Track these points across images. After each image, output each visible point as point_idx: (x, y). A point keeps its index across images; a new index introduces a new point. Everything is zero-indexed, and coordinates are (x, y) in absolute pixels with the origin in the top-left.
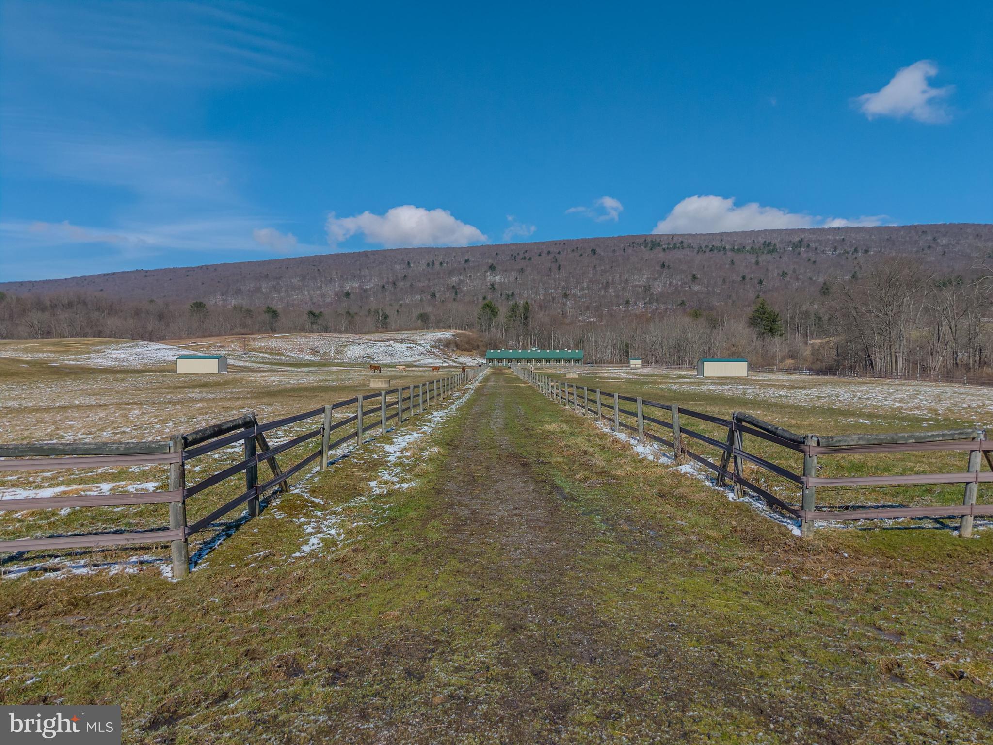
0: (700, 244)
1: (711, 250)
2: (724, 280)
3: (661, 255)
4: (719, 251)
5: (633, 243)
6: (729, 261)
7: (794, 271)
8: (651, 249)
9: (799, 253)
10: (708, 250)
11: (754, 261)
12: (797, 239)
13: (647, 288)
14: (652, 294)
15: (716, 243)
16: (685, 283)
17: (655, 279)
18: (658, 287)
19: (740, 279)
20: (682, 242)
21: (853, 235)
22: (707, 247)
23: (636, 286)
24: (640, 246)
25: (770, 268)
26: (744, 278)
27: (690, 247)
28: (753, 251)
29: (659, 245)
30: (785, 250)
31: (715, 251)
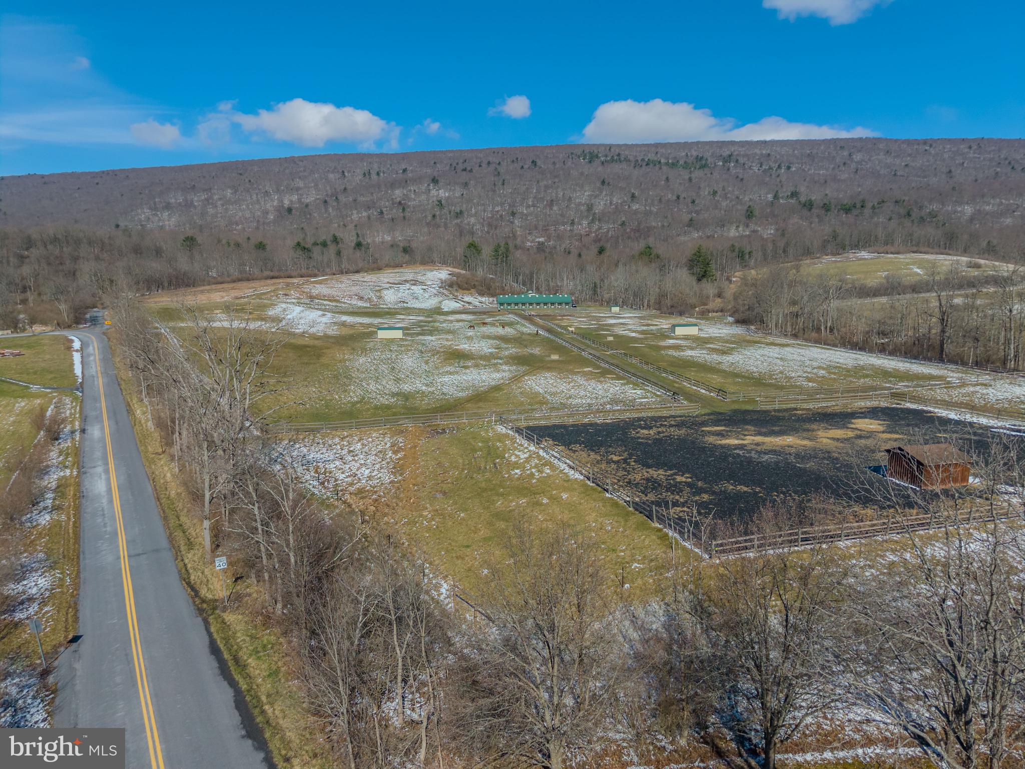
0: (636, 156)
1: (647, 164)
2: (660, 199)
3: (600, 169)
4: (655, 165)
5: (572, 153)
6: (664, 178)
7: (724, 189)
8: (590, 162)
9: (728, 169)
10: (644, 164)
11: (687, 177)
12: (726, 153)
13: (590, 208)
14: (595, 214)
15: (651, 156)
16: (624, 201)
17: (596, 197)
18: (600, 206)
19: (675, 198)
20: (619, 155)
21: (778, 149)
22: (643, 160)
23: (580, 204)
24: (579, 157)
25: (702, 186)
26: (678, 197)
27: (627, 160)
28: (686, 166)
29: (597, 157)
30: (715, 165)
31: (651, 165)
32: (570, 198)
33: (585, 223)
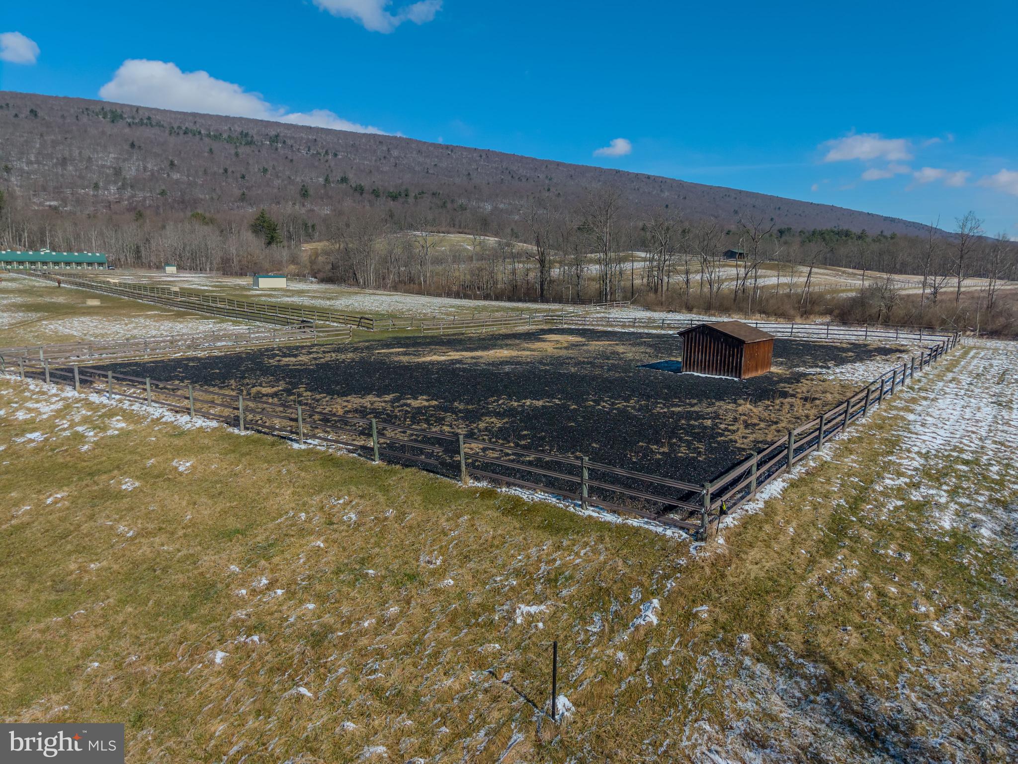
0: (170, 123)
1: (185, 133)
2: (205, 170)
3: (127, 130)
4: (194, 135)
5: (87, 109)
6: (207, 149)
7: (274, 168)
8: (113, 121)
9: (277, 149)
10: (181, 132)
11: (233, 151)
12: (273, 133)
13: (118, 172)
14: (125, 179)
15: (189, 125)
16: (161, 169)
17: (124, 160)
18: (131, 170)
19: (221, 171)
20: (149, 118)
21: (323, 136)
22: (179, 128)
23: (103, 166)
24: (97, 115)
25: (251, 162)
26: (226, 171)
27: (159, 125)
28: (230, 139)
29: (121, 117)
30: (263, 144)
31: (190, 135)
32: (90, 158)
33: (113, 189)
